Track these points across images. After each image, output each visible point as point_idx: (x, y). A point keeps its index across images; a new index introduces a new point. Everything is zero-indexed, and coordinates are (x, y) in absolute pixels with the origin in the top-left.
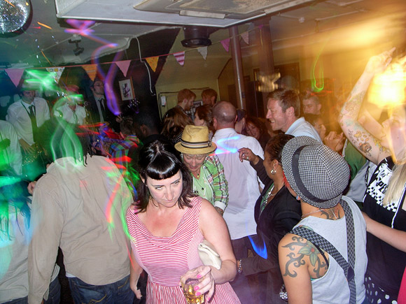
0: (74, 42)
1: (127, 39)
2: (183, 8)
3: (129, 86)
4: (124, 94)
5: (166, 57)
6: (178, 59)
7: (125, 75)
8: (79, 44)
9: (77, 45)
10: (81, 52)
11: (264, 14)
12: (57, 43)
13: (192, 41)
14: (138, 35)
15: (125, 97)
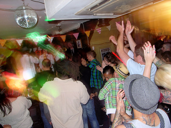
0: (59, 26)
1: (79, 24)
2: (95, 13)
3: (80, 43)
4: (78, 46)
5: (94, 30)
6: (98, 31)
7: (77, 39)
8: (60, 27)
9: (60, 28)
10: (61, 30)
11: (131, 12)
12: (53, 27)
13: (102, 24)
14: (83, 22)
15: (79, 47)
